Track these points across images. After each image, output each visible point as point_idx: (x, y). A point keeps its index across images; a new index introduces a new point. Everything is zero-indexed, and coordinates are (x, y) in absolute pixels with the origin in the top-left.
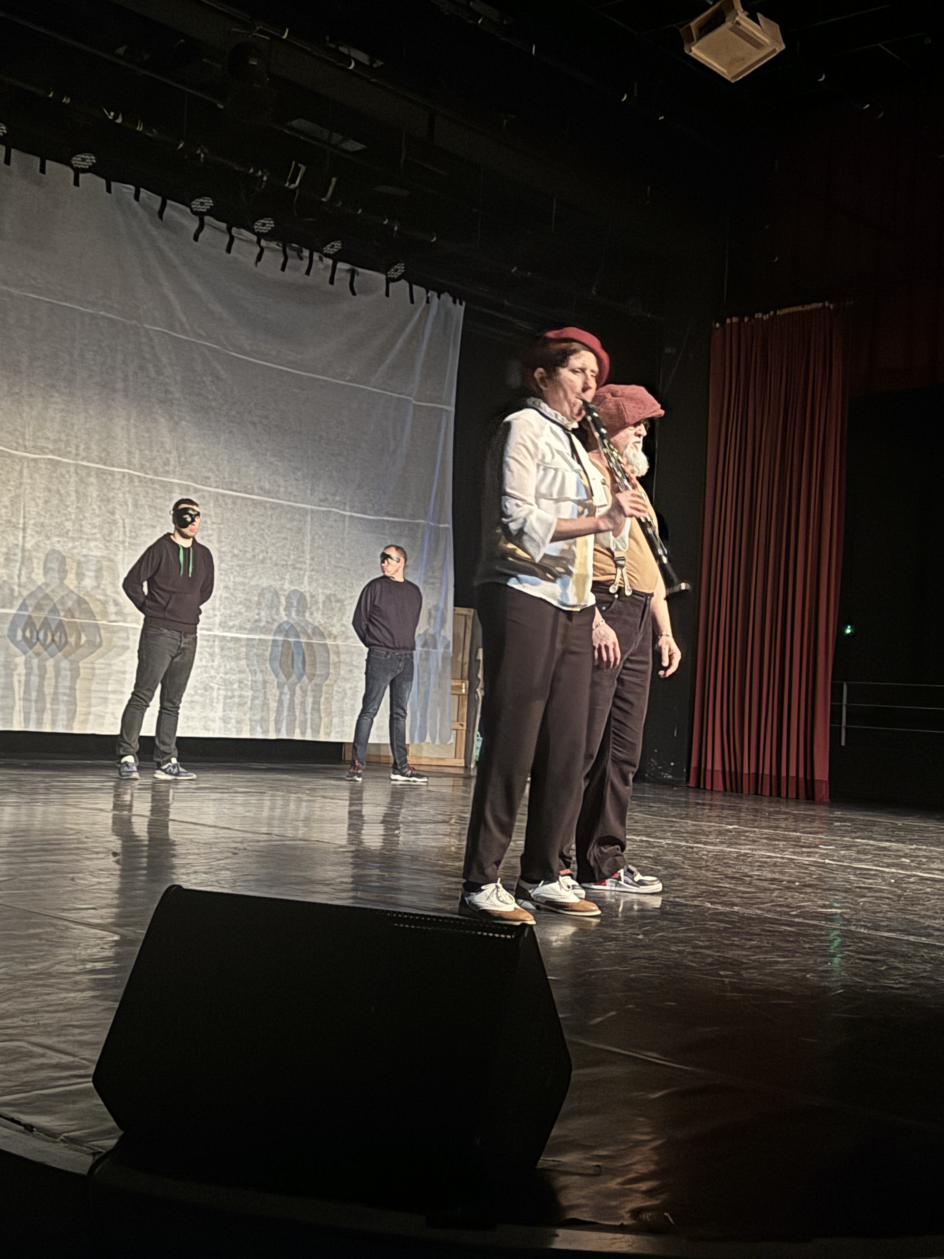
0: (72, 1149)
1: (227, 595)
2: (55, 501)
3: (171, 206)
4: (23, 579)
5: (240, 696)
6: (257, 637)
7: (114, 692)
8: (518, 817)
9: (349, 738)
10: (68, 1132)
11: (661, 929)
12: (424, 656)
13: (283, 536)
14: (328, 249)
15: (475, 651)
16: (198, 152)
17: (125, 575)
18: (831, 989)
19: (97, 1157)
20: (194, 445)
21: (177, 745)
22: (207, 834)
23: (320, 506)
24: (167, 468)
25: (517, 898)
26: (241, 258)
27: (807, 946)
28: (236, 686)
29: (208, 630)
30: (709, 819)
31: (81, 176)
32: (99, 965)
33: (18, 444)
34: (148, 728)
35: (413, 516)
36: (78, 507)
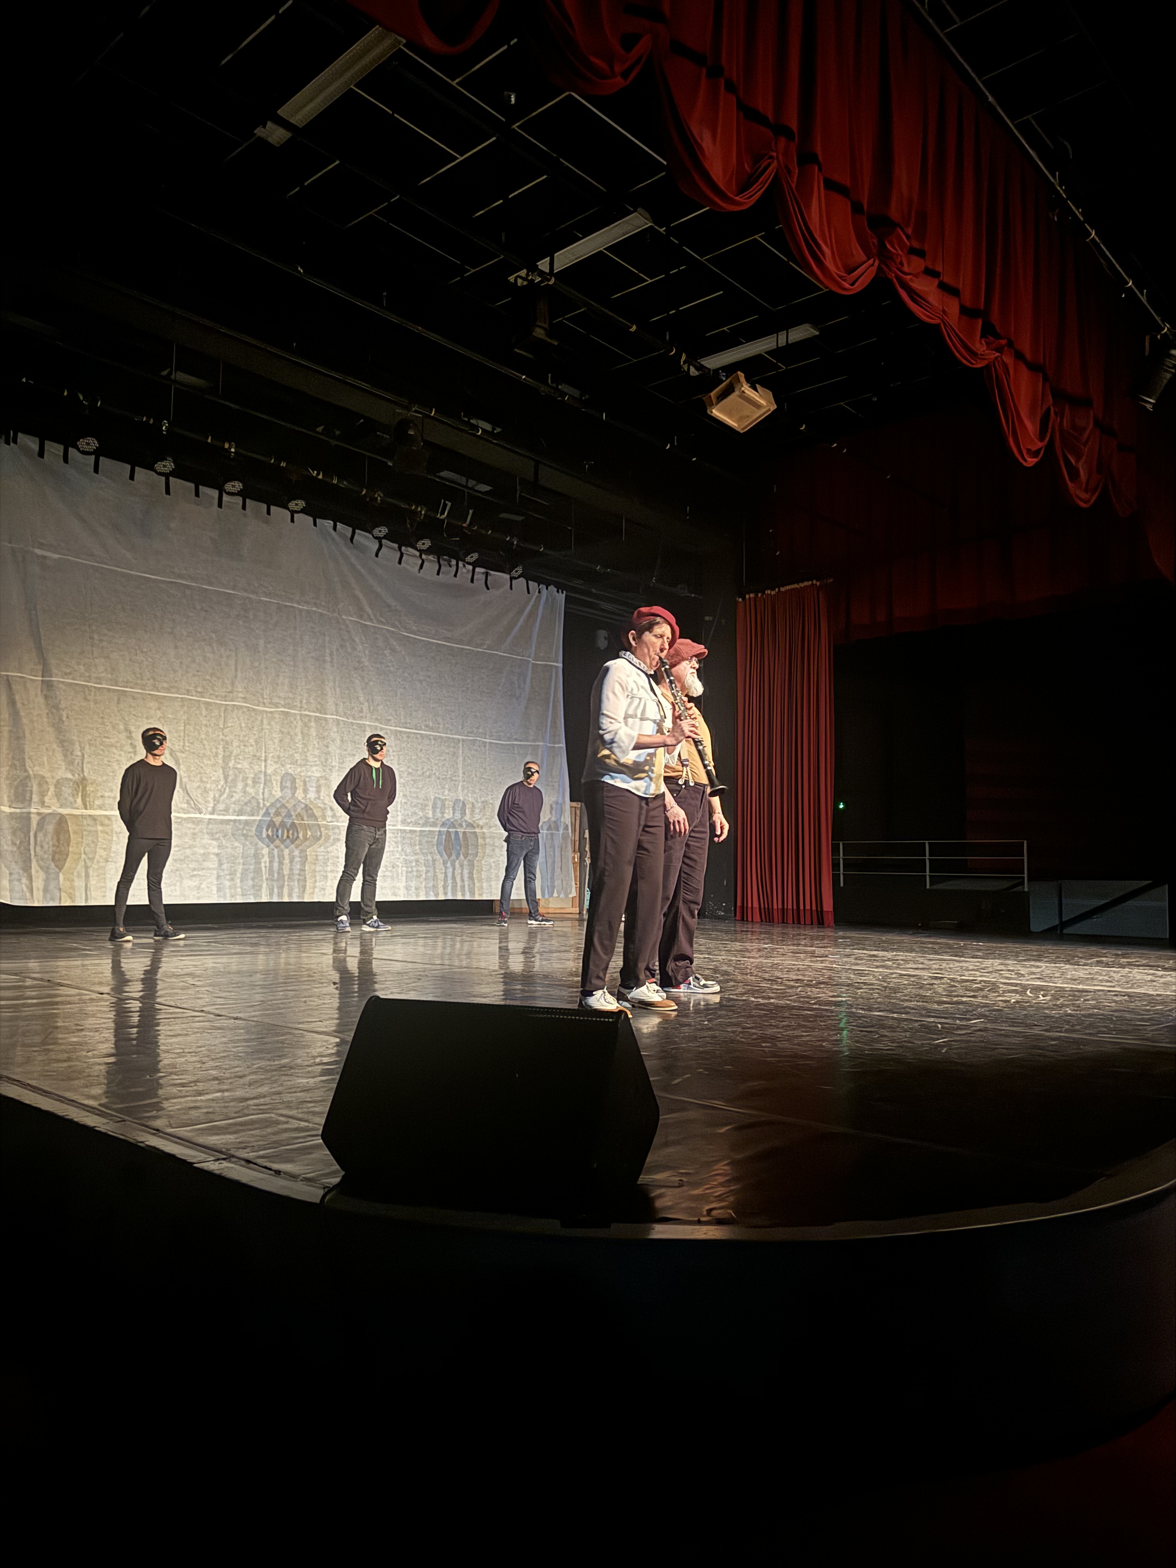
0: (309, 1186)
1: (405, 801)
2: (287, 740)
3: (359, 534)
4: (266, 795)
5: (417, 871)
6: (427, 829)
7: (332, 871)
8: (617, 945)
9: (498, 897)
10: (305, 1174)
11: (720, 1017)
12: (549, 837)
13: (442, 758)
14: (468, 559)
15: (582, 832)
16: (376, 496)
17: (335, 788)
18: (841, 1052)
19: (326, 1190)
20: (379, 698)
21: (377, 906)
22: (398, 967)
23: (468, 736)
24: (361, 714)
25: (618, 1000)
26: (408, 567)
27: (822, 1024)
28: (414, 864)
29: (393, 826)
30: (751, 941)
31: (295, 515)
32: (325, 1060)
33: (259, 702)
34: (355, 895)
35: (534, 741)
36: (303, 744)
